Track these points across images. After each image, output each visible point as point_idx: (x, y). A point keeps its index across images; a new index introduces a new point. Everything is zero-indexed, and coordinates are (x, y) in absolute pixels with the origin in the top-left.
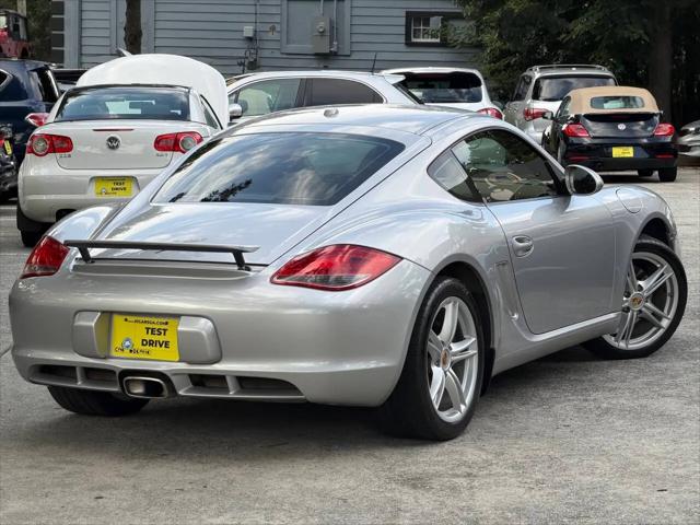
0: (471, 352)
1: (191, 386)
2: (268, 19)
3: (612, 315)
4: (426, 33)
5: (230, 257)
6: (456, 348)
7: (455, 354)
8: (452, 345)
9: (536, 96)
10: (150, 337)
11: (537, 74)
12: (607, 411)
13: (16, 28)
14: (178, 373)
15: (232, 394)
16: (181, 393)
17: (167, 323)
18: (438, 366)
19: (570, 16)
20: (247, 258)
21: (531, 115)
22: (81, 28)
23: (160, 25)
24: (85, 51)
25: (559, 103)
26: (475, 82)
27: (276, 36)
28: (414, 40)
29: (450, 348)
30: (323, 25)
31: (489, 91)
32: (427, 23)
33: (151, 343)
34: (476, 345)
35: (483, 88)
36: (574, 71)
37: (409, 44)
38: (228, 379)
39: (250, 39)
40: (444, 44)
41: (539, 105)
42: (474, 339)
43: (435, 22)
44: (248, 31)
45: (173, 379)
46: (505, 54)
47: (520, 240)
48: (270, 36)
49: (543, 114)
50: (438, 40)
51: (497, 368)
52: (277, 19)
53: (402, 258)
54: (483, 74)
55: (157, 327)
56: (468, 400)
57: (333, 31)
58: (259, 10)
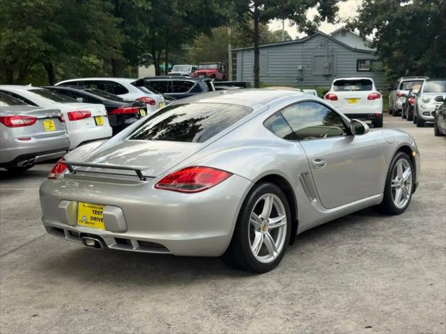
0: (282, 223)
1: (116, 243)
2: (307, 63)
3: (378, 195)
4: (364, 67)
5: (134, 173)
6: (272, 221)
7: (271, 225)
8: (270, 219)
9: (401, 89)
10: (94, 216)
11: (402, 80)
12: (365, 252)
13: (221, 68)
14: (107, 236)
15: (134, 249)
16: (110, 247)
17: (102, 208)
18: (259, 231)
19: (417, 59)
20: (144, 173)
21: (399, 96)
22: (242, 68)
23: (269, 66)
24: (244, 76)
25: (408, 91)
26: (370, 83)
27: (309, 69)
28: (360, 69)
29: (268, 221)
30: (327, 65)
31: (376, 87)
32: (364, 63)
33: (95, 219)
34: (286, 219)
35: (373, 85)
36: (416, 79)
37: (358, 71)
38: (132, 241)
39: (300, 70)
40: (370, 71)
41: (402, 92)
42: (284, 216)
43: (368, 63)
44: (300, 67)
45: (104, 239)
46: (392, 74)
47: (316, 160)
48: (308, 69)
49: (403, 95)
50: (368, 69)
51: (299, 230)
52: (310, 63)
53: (233, 174)
54: (374, 80)
55: (98, 210)
56: (279, 250)
57: (330, 67)
58: (304, 60)
